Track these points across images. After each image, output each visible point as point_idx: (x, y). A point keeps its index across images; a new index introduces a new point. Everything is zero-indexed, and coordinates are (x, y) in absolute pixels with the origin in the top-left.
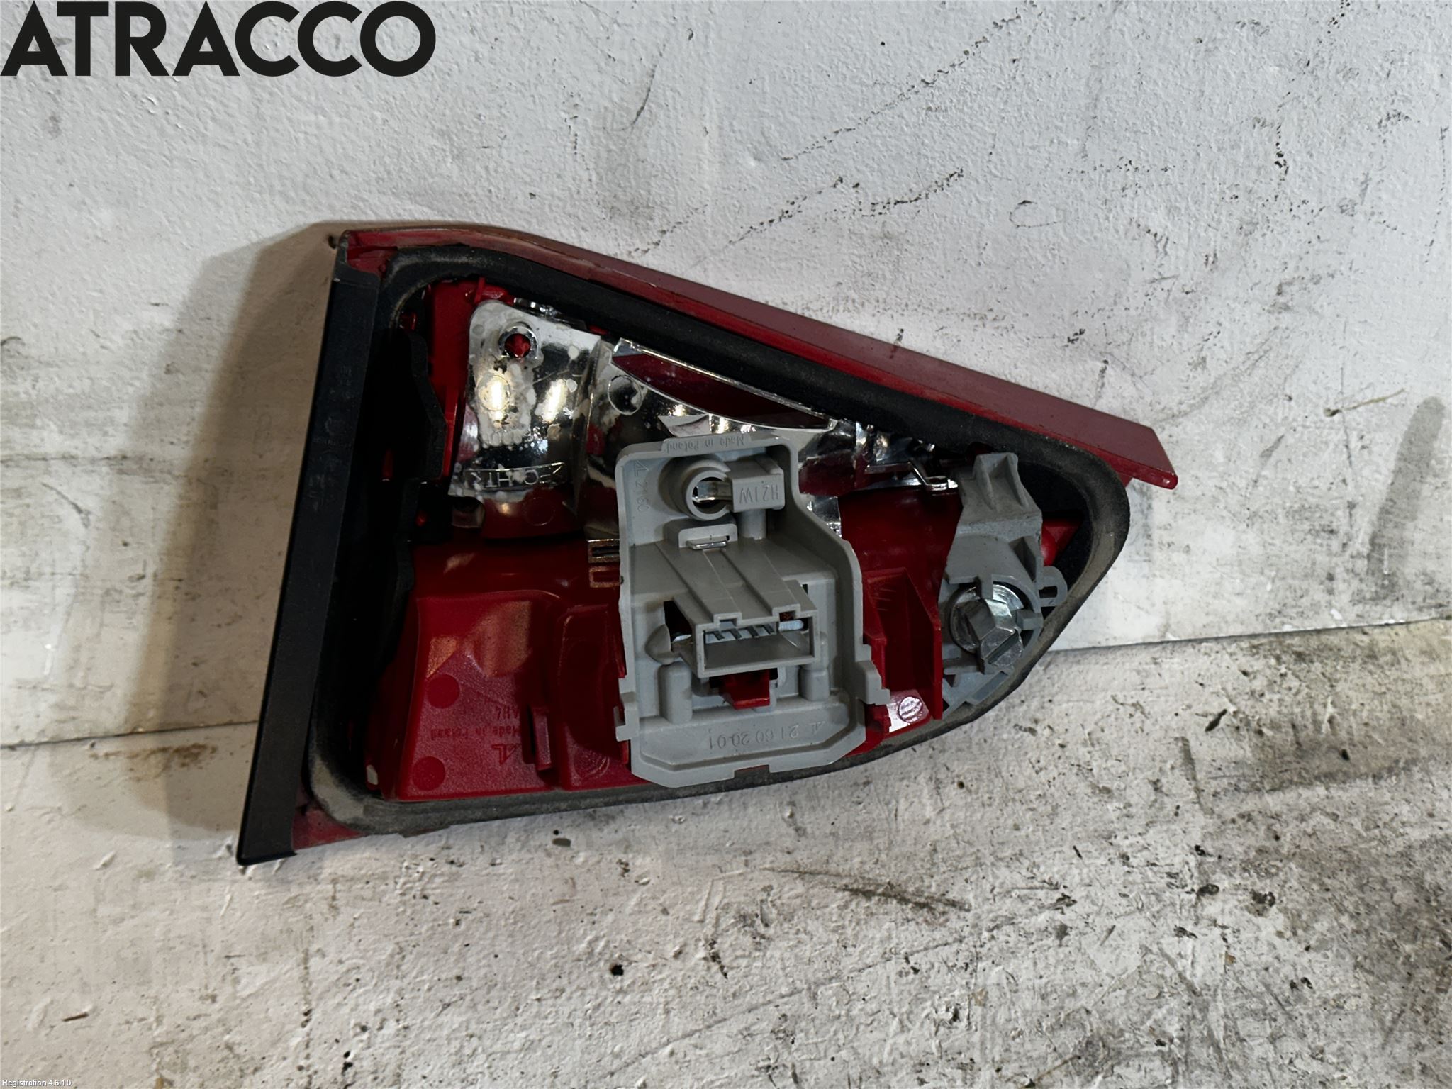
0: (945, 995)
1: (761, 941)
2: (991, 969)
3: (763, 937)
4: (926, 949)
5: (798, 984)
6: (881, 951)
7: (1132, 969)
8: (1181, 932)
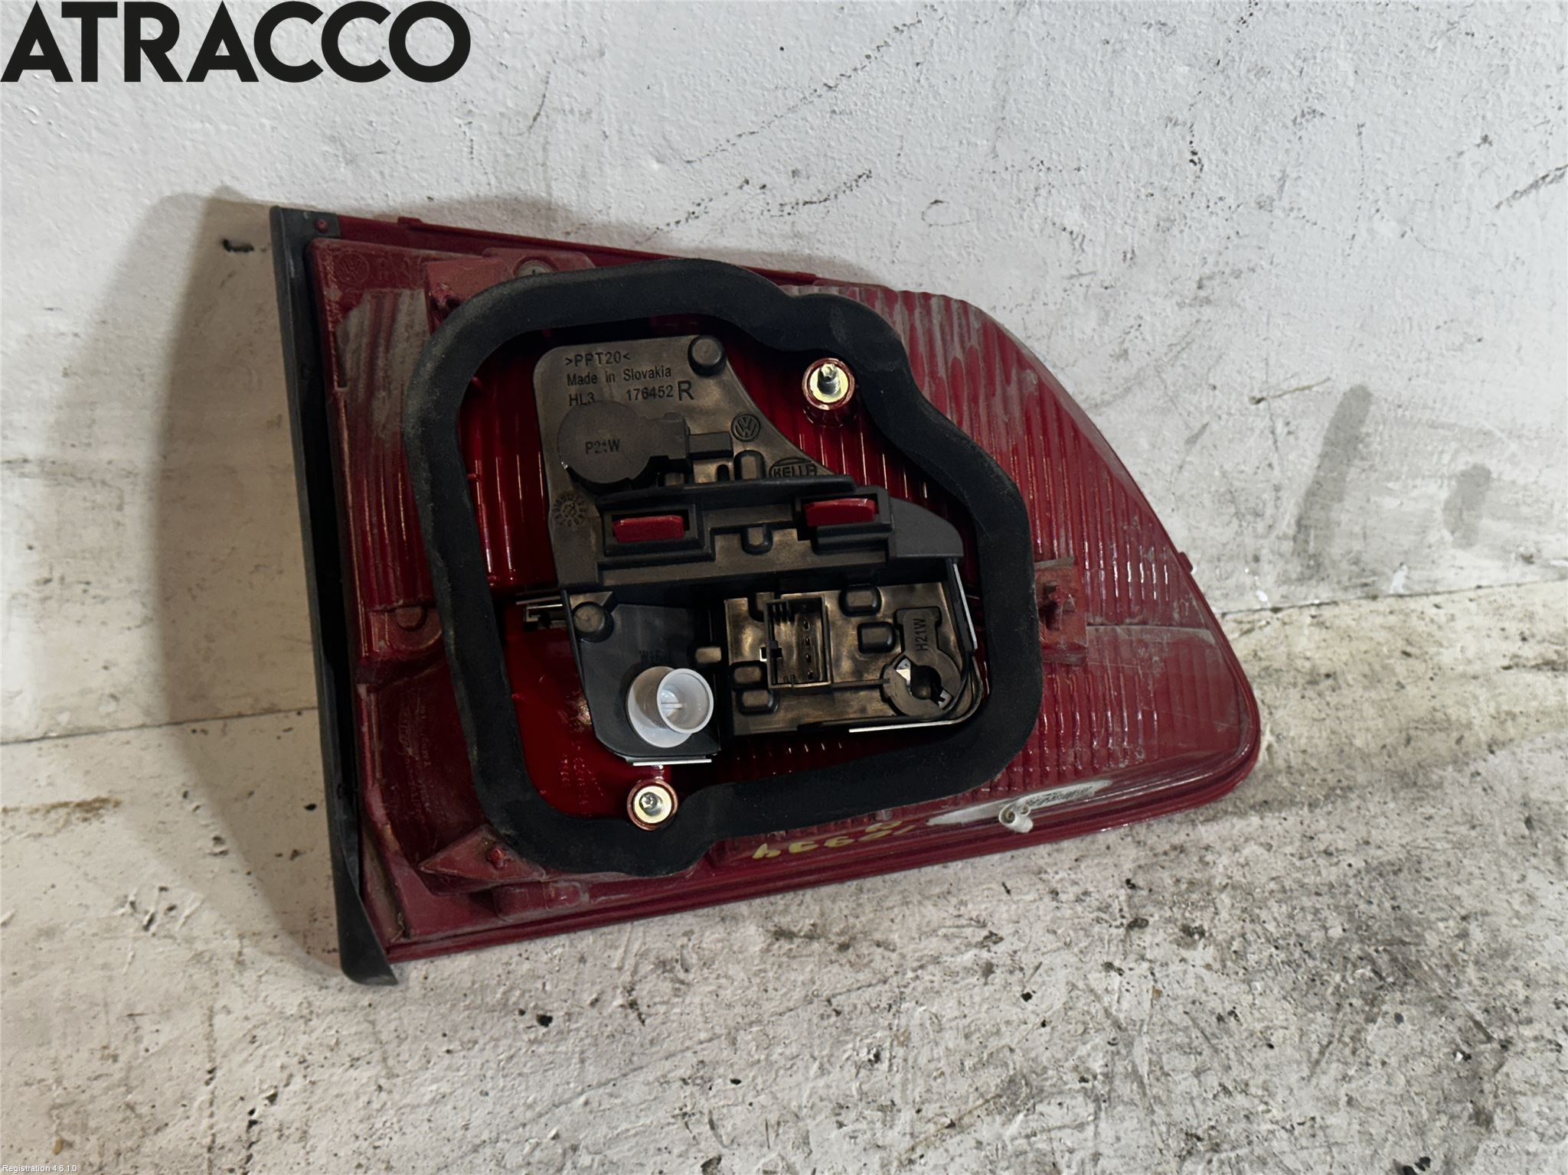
0: (867, 1037)
1: (681, 987)
2: (914, 1009)
3: (682, 982)
4: (849, 991)
5: (717, 1030)
6: (803, 993)
7: (1058, 1005)
8: (1109, 966)
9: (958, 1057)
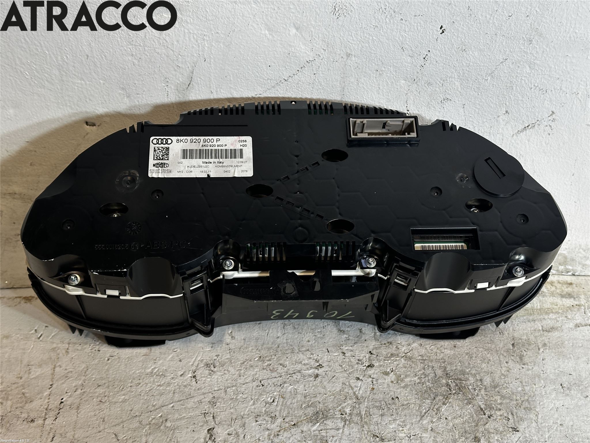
9: (301, 403)
